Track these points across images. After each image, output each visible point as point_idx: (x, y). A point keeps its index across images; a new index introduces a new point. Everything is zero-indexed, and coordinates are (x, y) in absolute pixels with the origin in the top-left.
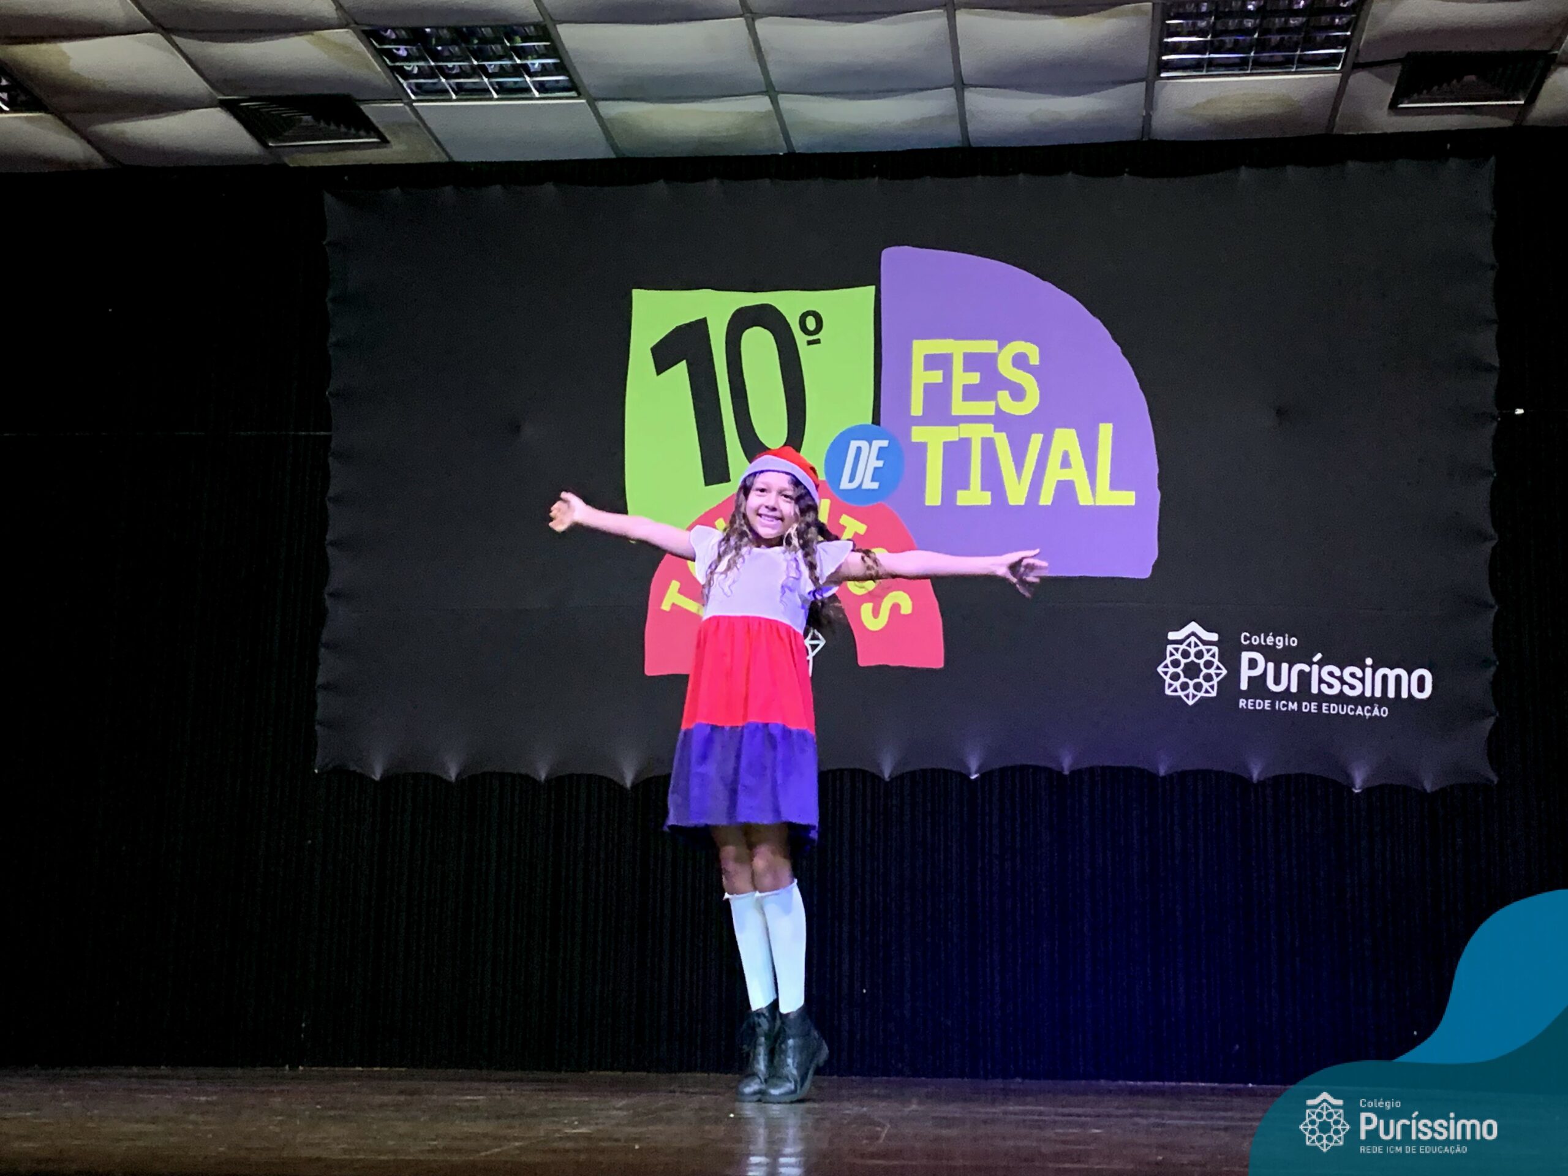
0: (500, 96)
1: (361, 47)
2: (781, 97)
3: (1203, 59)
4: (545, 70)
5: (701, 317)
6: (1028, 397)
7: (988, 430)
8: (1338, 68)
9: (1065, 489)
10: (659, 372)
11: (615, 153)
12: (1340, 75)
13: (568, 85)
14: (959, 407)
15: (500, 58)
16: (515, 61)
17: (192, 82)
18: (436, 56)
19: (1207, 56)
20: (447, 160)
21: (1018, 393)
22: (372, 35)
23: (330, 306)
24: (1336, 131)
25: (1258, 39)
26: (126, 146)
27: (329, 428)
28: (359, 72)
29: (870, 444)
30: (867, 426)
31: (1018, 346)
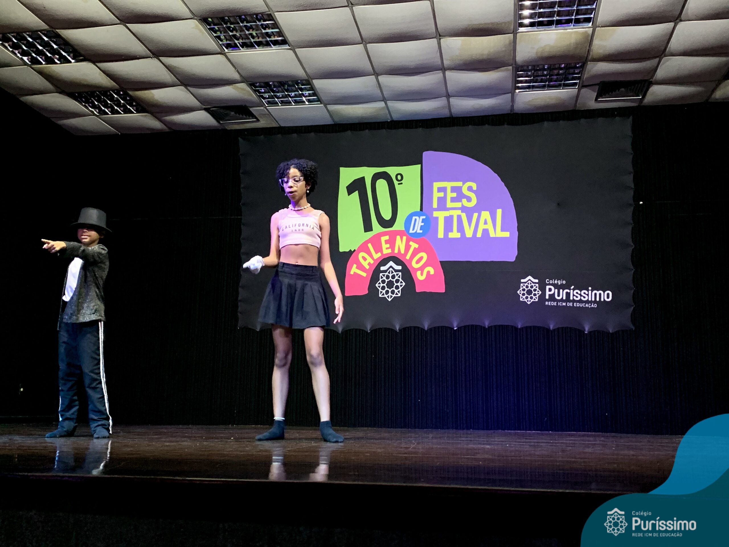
0: (295, 104)
1: (248, 89)
2: (388, 102)
4: (310, 95)
5: (363, 176)
6: (472, 201)
7: (459, 212)
8: (577, 87)
9: (486, 232)
10: (349, 194)
11: (333, 121)
12: (577, 90)
13: (317, 100)
14: (449, 205)
15: (294, 91)
16: (299, 92)
17: (192, 101)
18: (274, 92)
19: (531, 84)
20: (279, 126)
21: (469, 199)
22: (252, 85)
23: (241, 174)
24: (577, 109)
25: (549, 78)
26: (175, 124)
27: (241, 215)
28: (248, 97)
29: (419, 218)
30: (417, 212)
31: (469, 184)
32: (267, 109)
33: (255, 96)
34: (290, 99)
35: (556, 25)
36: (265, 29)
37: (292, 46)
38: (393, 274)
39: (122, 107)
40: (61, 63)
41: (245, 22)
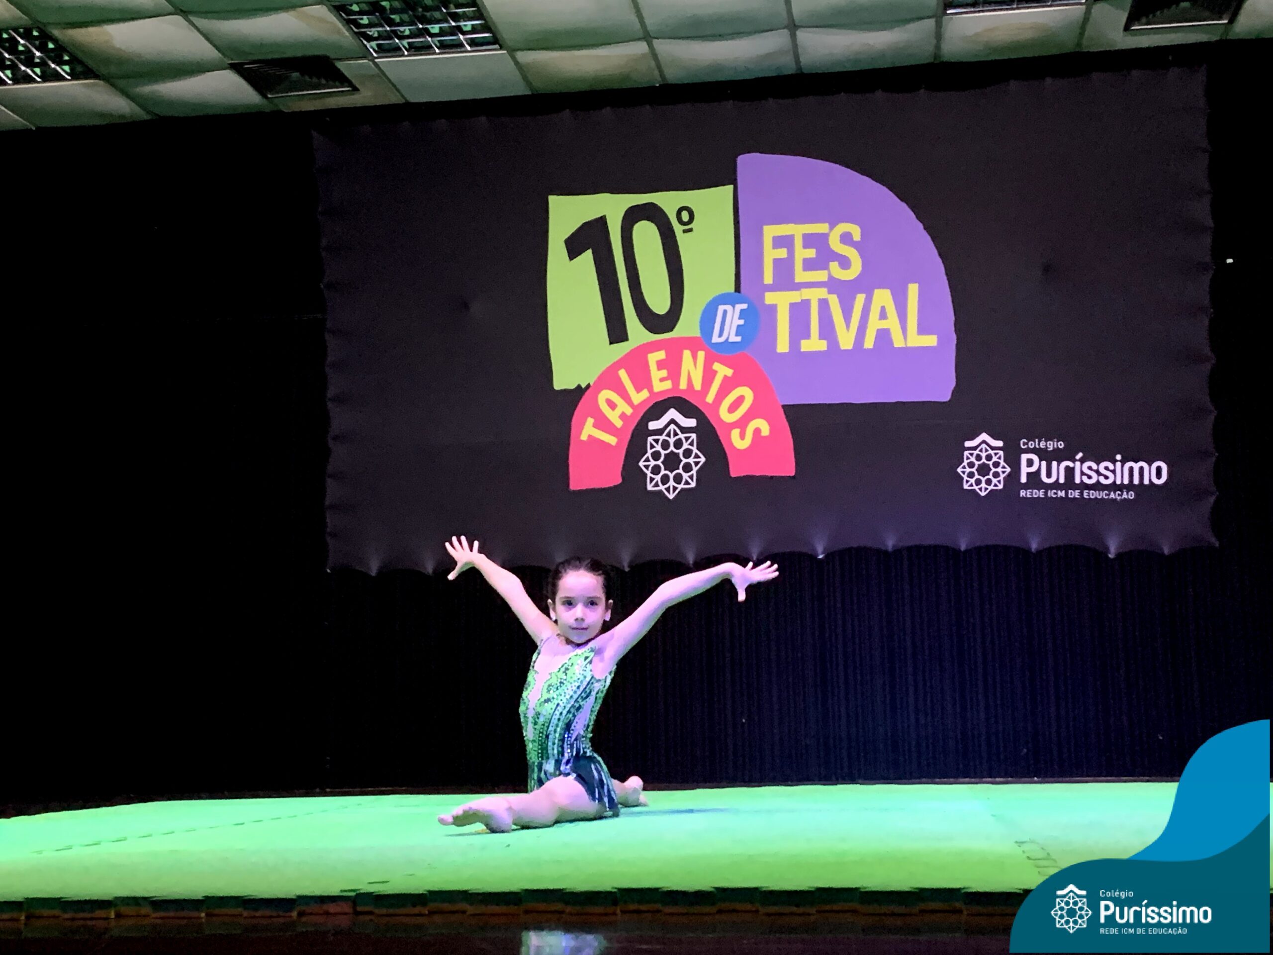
0: (441, 51)
1: (332, 18)
2: (655, 42)
4: (474, 30)
5: (601, 215)
6: (853, 266)
7: (822, 293)
8: (1083, 1)
9: (883, 335)
11: (531, 90)
12: (1084, 6)
13: (491, 40)
14: (801, 276)
15: (439, 21)
16: (451, 24)
18: (391, 23)
20: (404, 101)
22: (341, 9)
23: (319, 216)
24: (1084, 50)
26: (158, 101)
27: (325, 311)
28: (334, 38)
29: (734, 307)
30: (728, 294)
31: (843, 227)
32: (376, 64)
34: (429, 39)
38: (677, 437)
39: (38, 66)
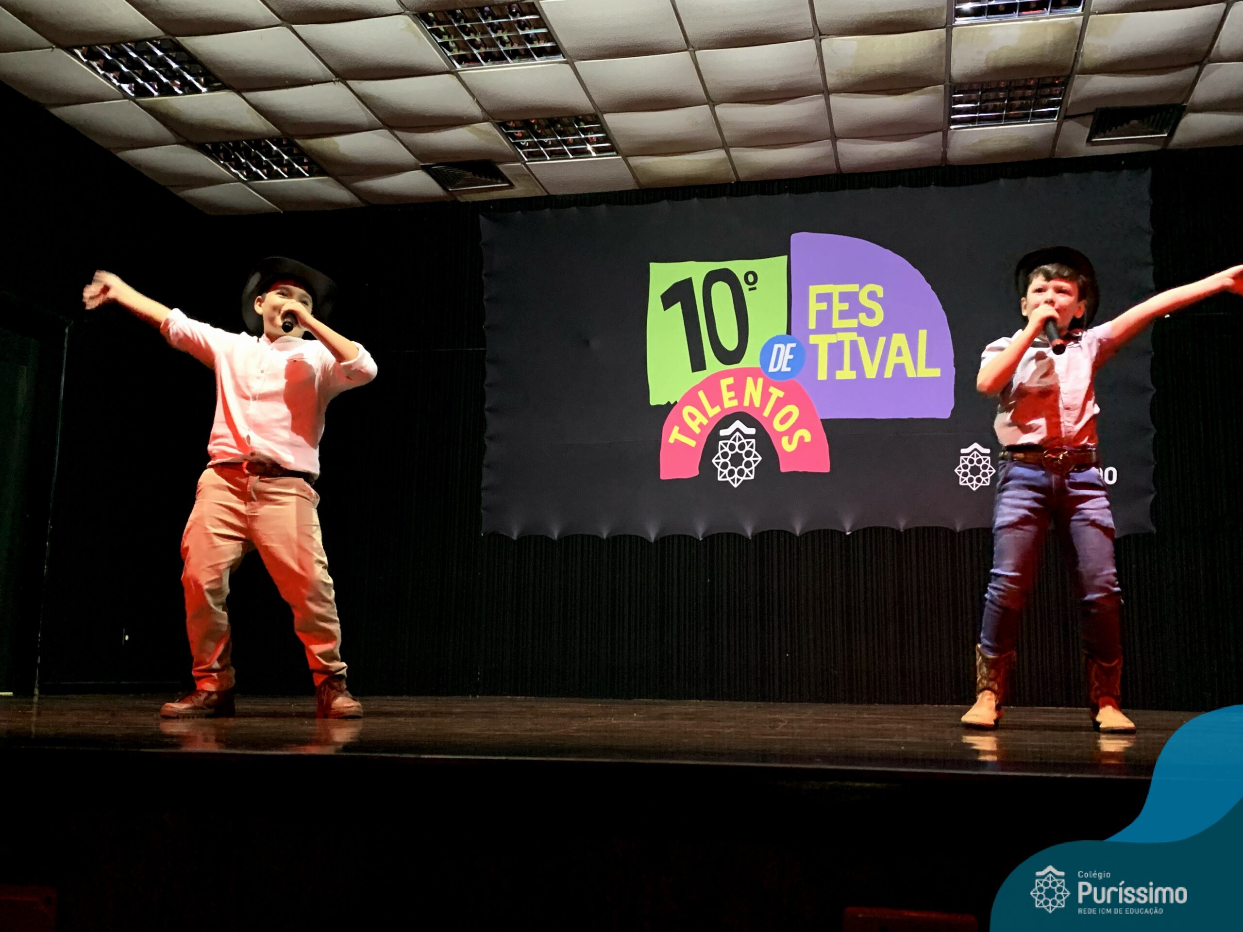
0: (574, 156)
1: (496, 132)
2: (731, 149)
3: (976, 117)
4: (599, 141)
5: (689, 277)
6: (876, 316)
7: (853, 336)
9: (899, 369)
11: (639, 186)
12: (1057, 123)
13: (611, 148)
14: (837, 323)
15: (573, 134)
16: (580, 136)
17: (403, 156)
18: (538, 135)
19: (977, 115)
20: (546, 194)
22: (502, 125)
23: (483, 277)
24: (1056, 156)
25: (1007, 104)
26: (372, 193)
27: (485, 346)
28: (496, 147)
29: (786, 346)
30: (783, 336)
31: (870, 287)
32: (527, 166)
33: (507, 145)
34: (565, 148)
35: (1019, 12)
36: (523, 29)
37: (569, 56)
38: (741, 442)
39: (285, 166)
40: (185, 94)
41: (490, 18)
